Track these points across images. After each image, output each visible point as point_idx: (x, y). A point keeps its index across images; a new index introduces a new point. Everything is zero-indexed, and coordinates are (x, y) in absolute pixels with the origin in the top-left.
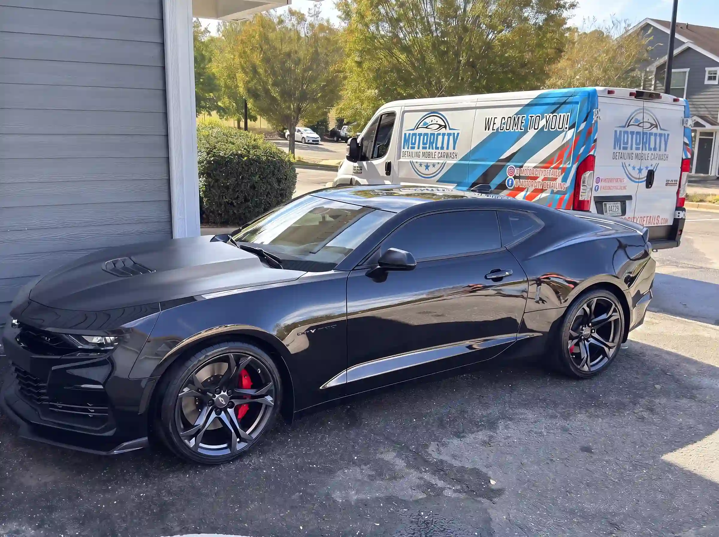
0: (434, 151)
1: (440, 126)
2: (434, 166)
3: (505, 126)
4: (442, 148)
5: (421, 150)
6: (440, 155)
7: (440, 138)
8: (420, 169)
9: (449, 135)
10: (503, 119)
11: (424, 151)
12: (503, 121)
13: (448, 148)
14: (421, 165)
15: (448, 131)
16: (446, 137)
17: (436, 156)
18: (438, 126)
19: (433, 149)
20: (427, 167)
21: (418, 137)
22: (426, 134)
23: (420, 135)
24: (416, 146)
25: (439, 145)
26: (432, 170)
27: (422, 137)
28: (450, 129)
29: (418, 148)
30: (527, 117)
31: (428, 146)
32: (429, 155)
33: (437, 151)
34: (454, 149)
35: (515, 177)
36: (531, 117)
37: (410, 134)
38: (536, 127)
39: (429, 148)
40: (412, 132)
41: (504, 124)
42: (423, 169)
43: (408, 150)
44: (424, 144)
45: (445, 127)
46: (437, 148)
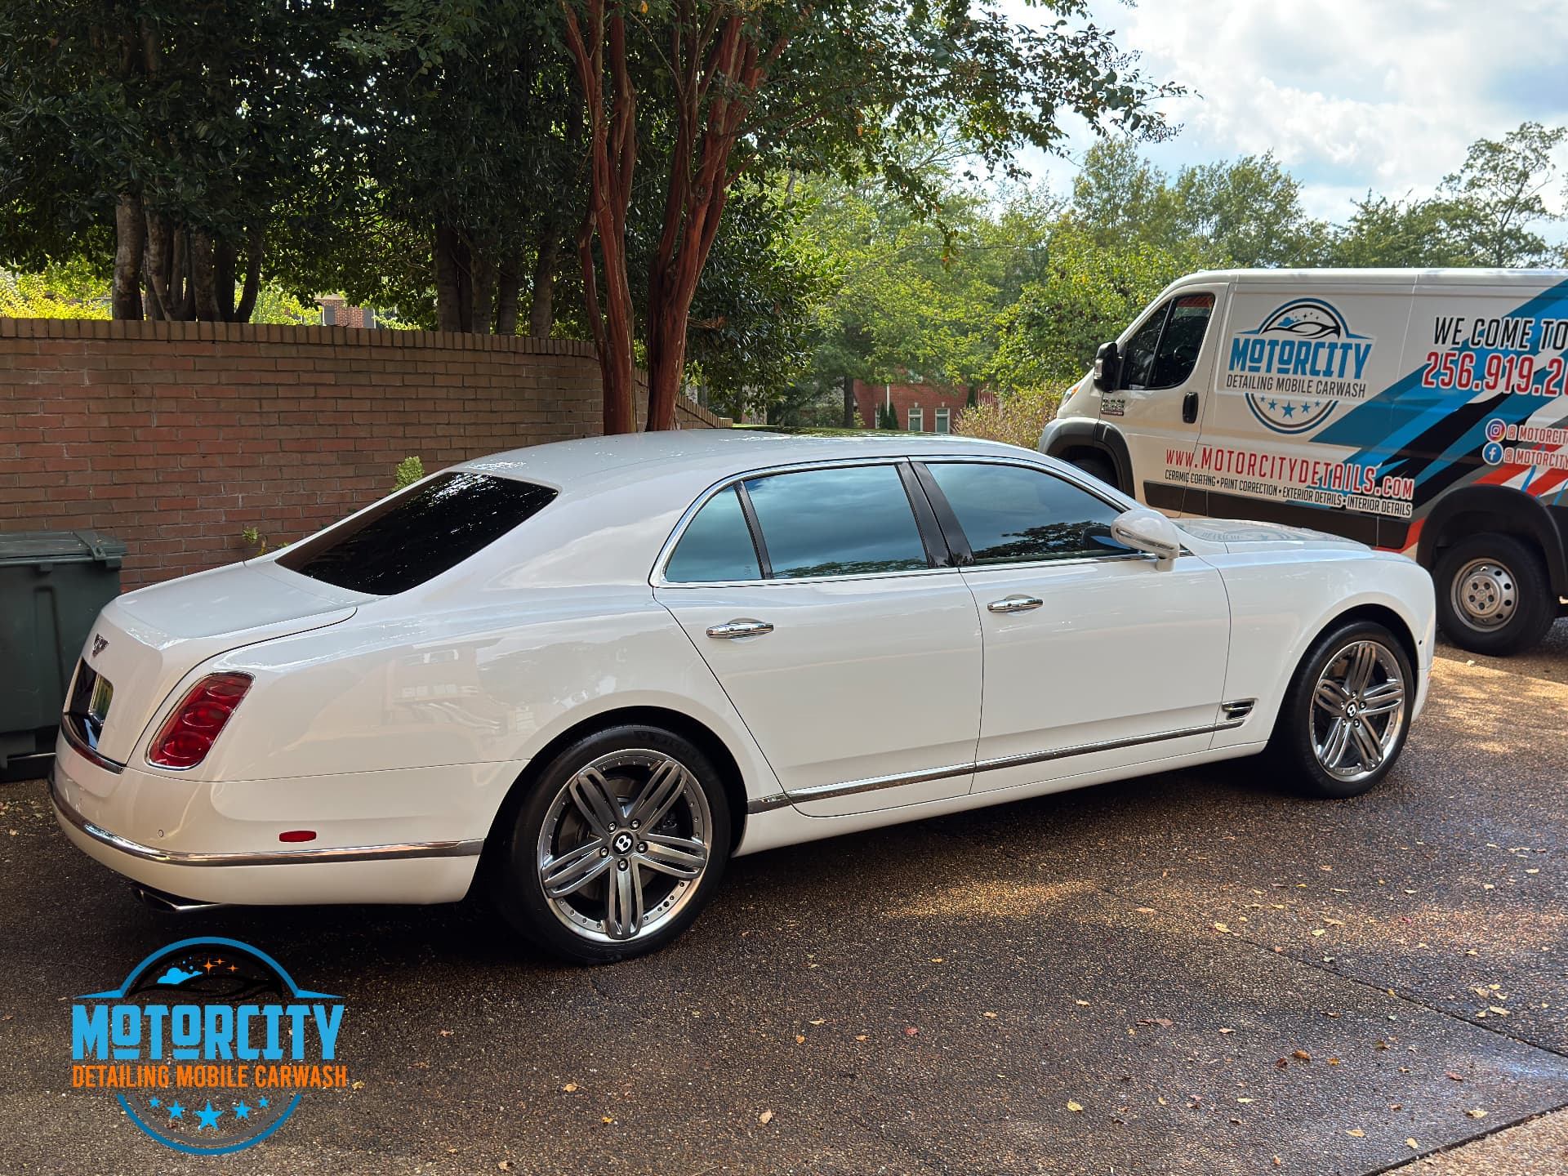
0: (1308, 377)
1: (1325, 327)
2: (1306, 408)
3: (1483, 341)
4: (1328, 373)
5: (1274, 374)
6: (1321, 387)
7: (1323, 354)
8: (1271, 414)
9: (1346, 347)
10: (1480, 323)
11: (1282, 376)
12: (1480, 328)
13: (1341, 374)
14: (1273, 405)
15: (1343, 339)
16: (1338, 353)
17: (1313, 389)
18: (1320, 328)
19: (1304, 373)
20: (1288, 410)
21: (1267, 348)
22: (1291, 344)
23: (1273, 343)
24: (1264, 365)
25: (1321, 365)
26: (1298, 417)
27: (1278, 349)
28: (1348, 335)
29: (1269, 370)
30: (1538, 323)
31: (1291, 366)
32: (1295, 387)
33: (1316, 379)
34: (1358, 376)
35: (1506, 443)
36: (1548, 323)
37: (1247, 341)
38: (1559, 344)
39: (1295, 372)
40: (1253, 337)
41: (1481, 334)
42: (1277, 415)
43: (1242, 373)
44: (1281, 361)
45: (1337, 330)
46: (1315, 372)
